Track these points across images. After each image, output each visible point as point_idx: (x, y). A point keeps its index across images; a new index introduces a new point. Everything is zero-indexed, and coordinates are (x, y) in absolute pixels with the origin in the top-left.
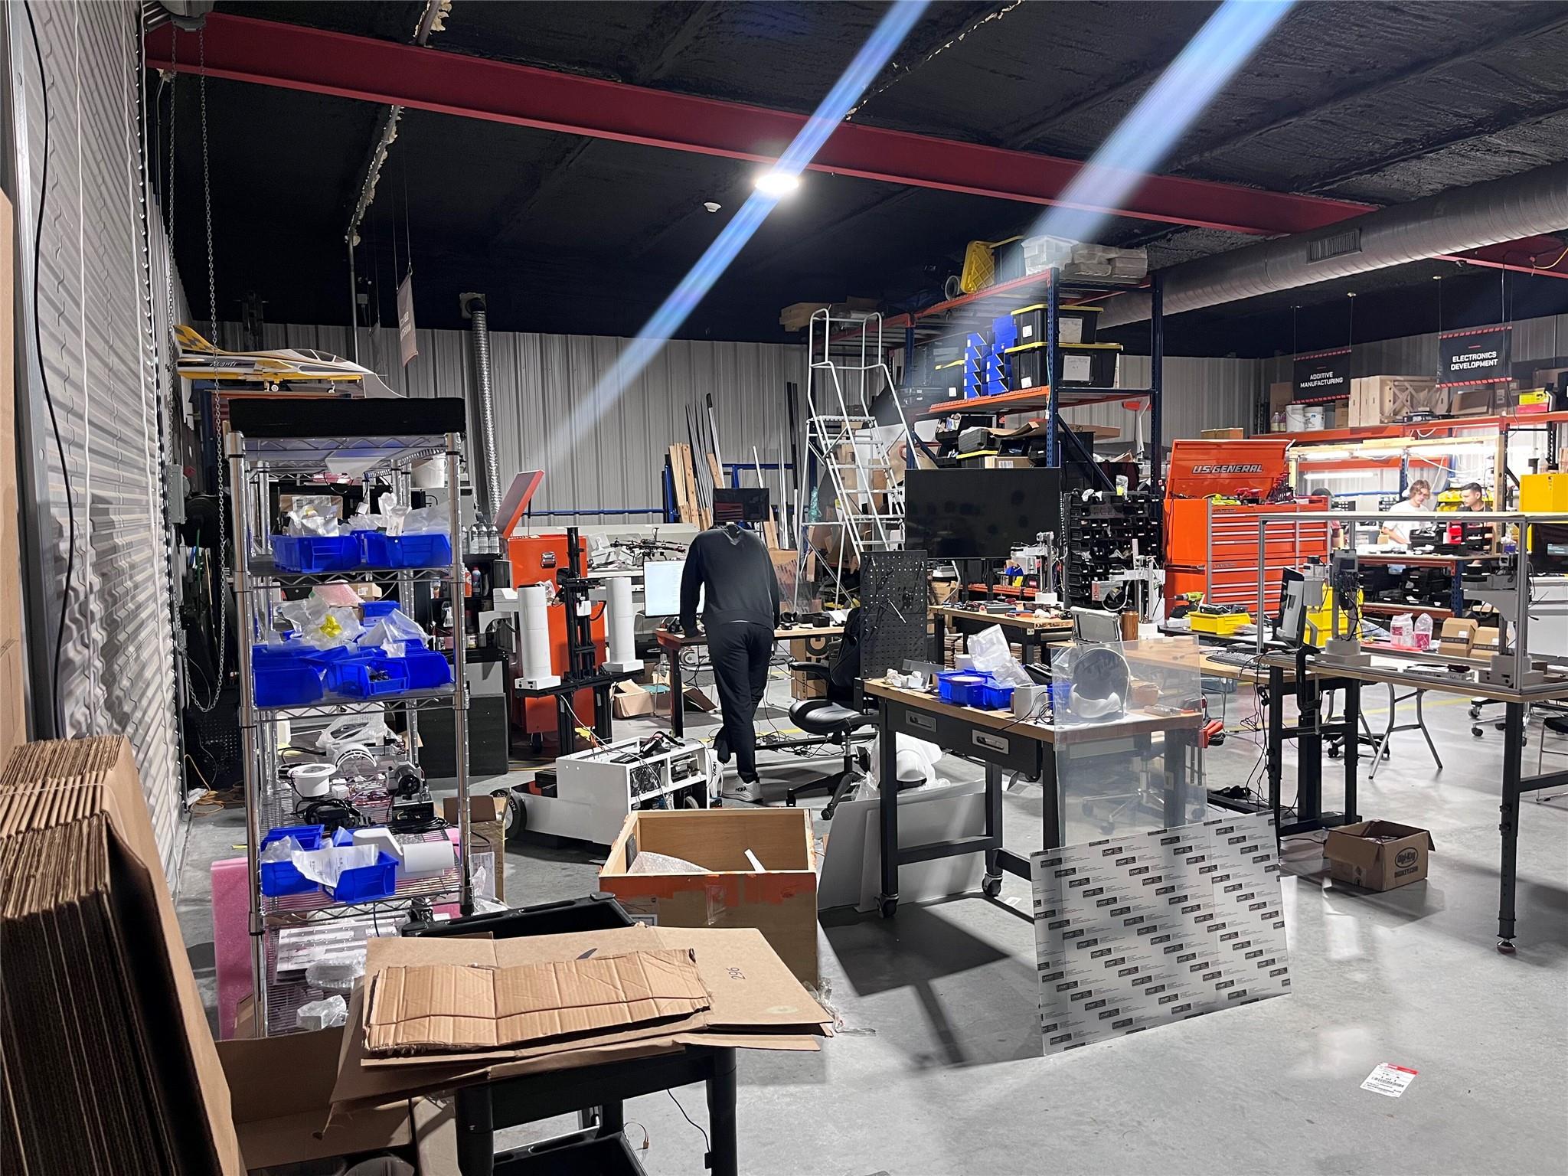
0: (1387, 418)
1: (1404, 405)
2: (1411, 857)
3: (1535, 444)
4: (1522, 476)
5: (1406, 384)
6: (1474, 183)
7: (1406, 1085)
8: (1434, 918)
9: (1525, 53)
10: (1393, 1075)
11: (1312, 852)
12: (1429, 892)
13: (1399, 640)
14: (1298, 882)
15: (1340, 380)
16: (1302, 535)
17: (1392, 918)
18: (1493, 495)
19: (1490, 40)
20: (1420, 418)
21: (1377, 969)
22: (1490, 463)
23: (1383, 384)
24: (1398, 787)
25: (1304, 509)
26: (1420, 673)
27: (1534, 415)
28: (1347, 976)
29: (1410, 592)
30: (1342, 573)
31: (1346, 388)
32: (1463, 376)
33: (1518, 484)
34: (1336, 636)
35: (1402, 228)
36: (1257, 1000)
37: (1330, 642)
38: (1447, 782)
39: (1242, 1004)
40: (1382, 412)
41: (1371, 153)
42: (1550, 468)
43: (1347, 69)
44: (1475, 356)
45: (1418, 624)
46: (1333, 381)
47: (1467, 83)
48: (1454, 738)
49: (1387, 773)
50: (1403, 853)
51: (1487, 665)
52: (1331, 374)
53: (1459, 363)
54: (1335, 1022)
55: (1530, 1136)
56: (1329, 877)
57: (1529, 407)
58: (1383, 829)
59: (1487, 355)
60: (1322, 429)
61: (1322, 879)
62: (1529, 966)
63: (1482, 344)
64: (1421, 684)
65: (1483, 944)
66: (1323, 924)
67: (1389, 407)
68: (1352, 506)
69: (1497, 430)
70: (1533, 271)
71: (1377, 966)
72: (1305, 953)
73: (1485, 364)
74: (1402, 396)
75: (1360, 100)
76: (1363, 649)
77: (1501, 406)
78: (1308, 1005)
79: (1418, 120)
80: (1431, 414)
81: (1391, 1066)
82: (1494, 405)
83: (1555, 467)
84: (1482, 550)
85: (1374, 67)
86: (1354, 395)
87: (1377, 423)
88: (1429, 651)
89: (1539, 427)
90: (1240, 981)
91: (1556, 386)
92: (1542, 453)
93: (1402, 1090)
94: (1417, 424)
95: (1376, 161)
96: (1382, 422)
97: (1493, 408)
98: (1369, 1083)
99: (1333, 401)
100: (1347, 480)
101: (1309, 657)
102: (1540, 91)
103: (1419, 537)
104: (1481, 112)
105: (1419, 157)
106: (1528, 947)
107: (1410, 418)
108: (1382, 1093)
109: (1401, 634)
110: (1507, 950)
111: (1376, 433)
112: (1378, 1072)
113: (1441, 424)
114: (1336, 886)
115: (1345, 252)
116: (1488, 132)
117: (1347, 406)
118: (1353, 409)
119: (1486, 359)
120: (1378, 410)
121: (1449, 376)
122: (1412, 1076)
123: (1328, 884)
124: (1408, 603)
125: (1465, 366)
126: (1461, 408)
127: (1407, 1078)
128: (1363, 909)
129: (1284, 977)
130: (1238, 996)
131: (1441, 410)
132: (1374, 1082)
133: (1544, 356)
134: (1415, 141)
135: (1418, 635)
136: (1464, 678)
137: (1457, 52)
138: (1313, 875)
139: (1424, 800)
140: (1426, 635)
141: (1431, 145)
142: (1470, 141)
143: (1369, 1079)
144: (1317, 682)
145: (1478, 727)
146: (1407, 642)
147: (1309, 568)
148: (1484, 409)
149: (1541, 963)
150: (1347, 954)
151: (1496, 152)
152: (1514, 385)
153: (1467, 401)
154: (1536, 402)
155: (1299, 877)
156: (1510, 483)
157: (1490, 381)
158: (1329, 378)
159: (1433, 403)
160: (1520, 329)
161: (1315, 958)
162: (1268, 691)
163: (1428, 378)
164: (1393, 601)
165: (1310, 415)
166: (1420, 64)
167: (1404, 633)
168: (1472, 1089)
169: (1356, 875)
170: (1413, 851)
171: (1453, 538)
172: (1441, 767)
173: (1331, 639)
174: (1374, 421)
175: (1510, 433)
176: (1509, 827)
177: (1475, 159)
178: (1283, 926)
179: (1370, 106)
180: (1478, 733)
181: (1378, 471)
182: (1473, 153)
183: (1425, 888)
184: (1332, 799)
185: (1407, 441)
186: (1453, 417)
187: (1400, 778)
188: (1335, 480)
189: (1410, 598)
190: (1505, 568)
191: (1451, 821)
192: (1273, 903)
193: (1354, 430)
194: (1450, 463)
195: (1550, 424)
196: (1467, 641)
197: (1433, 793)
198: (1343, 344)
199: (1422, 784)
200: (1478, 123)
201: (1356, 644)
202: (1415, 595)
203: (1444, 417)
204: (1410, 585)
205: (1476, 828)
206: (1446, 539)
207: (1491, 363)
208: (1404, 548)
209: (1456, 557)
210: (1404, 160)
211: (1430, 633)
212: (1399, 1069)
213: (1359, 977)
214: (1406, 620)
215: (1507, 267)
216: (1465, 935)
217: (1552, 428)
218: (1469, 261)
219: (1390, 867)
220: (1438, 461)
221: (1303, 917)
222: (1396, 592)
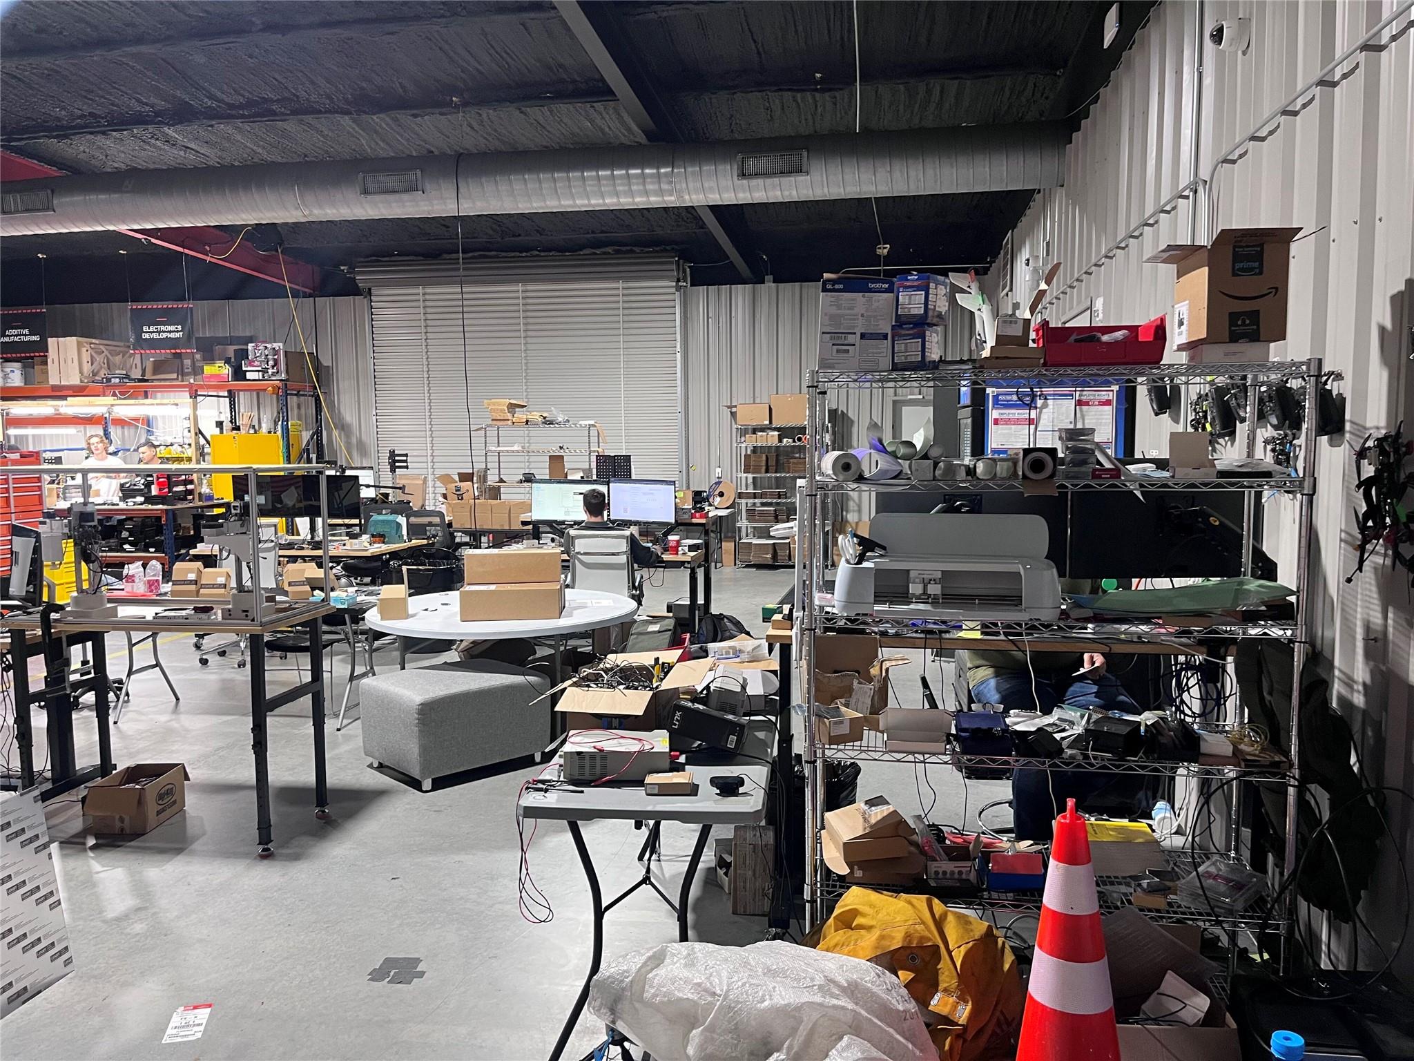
0: (86, 377)
1: (101, 367)
2: (170, 792)
3: (219, 408)
4: (212, 436)
5: (101, 347)
6: (156, 170)
7: (204, 1022)
8: (196, 846)
9: (200, 59)
10: (191, 1016)
11: (70, 813)
12: (188, 822)
13: (132, 587)
14: (61, 848)
15: (37, 338)
16: (16, 490)
17: (159, 857)
18: (190, 452)
19: (169, 38)
20: (117, 380)
21: (155, 914)
22: (186, 424)
23: (79, 346)
24: (141, 726)
25: (15, 462)
26: (169, 618)
27: (216, 384)
28: (128, 931)
29: (126, 541)
30: (81, 526)
31: (43, 347)
32: (154, 344)
33: (208, 442)
34: (80, 590)
35: (93, 197)
36: (40, 992)
37: (75, 597)
38: (187, 713)
39: (24, 1003)
40: (81, 372)
41: (58, 119)
42: (233, 429)
43: (33, 27)
44: (163, 328)
45: (148, 570)
46: (29, 338)
47: (149, 73)
48: (184, 670)
49: (130, 715)
50: (162, 791)
51: (228, 602)
52: (27, 331)
53: (150, 332)
54: (125, 985)
55: (321, 1023)
56: (91, 834)
57: (212, 376)
58: (137, 773)
59: (173, 328)
60: (22, 384)
61: (85, 838)
62: (287, 863)
63: (169, 317)
64: (155, 628)
65: (246, 855)
66: (94, 885)
67: (87, 368)
68: (58, 460)
69: (187, 395)
70: (208, 259)
71: (154, 910)
72: (81, 922)
73: (172, 335)
74: (99, 359)
75: (46, 62)
76: (110, 601)
77: (188, 374)
78: (95, 977)
79: (103, 97)
80: (127, 377)
81: (187, 1008)
82: (182, 373)
83: (237, 428)
84: (186, 500)
85: (61, 33)
86: (52, 354)
87: (77, 382)
88: (161, 594)
89: (221, 394)
90: (17, 980)
91: (233, 360)
92: (225, 417)
93: (202, 1028)
94: (115, 386)
95: (62, 128)
96: (81, 381)
97: (182, 375)
98: (172, 1035)
99: (32, 358)
100: (51, 436)
101: (54, 616)
102: (211, 97)
103: (129, 489)
104: (161, 104)
105: (104, 133)
106: (282, 846)
107: (109, 380)
108: (185, 1039)
109: (133, 581)
110: (267, 855)
111: (79, 391)
112: (176, 1020)
113: (137, 387)
114: (100, 841)
115: (39, 210)
116: (167, 124)
117: (46, 363)
118: (52, 367)
119: (173, 332)
120: (78, 372)
121: (140, 343)
122: (208, 1010)
123: (91, 842)
124: (125, 551)
125: (155, 336)
126: (154, 373)
127: (204, 1014)
128: (132, 857)
129: (65, 957)
130: (18, 996)
131: (136, 374)
132: (174, 1032)
133: (220, 334)
134: (100, 116)
135: (149, 581)
136: (209, 618)
137: (139, 40)
138: (76, 836)
139: (166, 735)
140: (157, 581)
141: (116, 124)
142: (151, 128)
143: (169, 1031)
144: (64, 639)
145: (204, 657)
146: (140, 588)
147: (44, 523)
148: (175, 376)
149: (296, 857)
150: (123, 909)
151: (174, 145)
152: (198, 356)
153: (159, 367)
154: (218, 372)
155: (61, 843)
156: (202, 441)
157: (178, 351)
158: (25, 335)
159: (128, 366)
160: (200, 308)
161: (92, 924)
162: (9, 657)
163: (122, 344)
164: (111, 550)
165: (8, 370)
166: (105, 43)
167: (137, 580)
168: (265, 1000)
169: (118, 824)
170: (170, 786)
171: (160, 490)
172: (178, 699)
173: (75, 594)
174: (75, 380)
175: (199, 399)
176: (260, 746)
177: (154, 146)
178: (60, 904)
179: (57, 72)
180: (204, 662)
181: (81, 428)
182: (153, 141)
183: (185, 818)
184: (85, 753)
185: (109, 400)
186: (147, 381)
187: (143, 718)
188: (39, 436)
189: (126, 546)
190: (236, 515)
191: (196, 748)
192: (46, 884)
193: (55, 388)
194: (148, 422)
195: (230, 391)
196: (196, 582)
197: (175, 725)
198: (39, 303)
199: (164, 718)
200: (157, 114)
201: (102, 597)
202: (131, 544)
203: (140, 380)
204: (125, 534)
205: (218, 749)
206: (154, 491)
207: (177, 335)
208: (116, 500)
209: (165, 507)
210: (91, 133)
211: (160, 578)
212: (195, 1008)
213: (139, 927)
214: (137, 568)
215: (186, 251)
216: (227, 851)
217: (231, 396)
218: (153, 241)
219: (152, 807)
220: (137, 420)
221: (72, 884)
222: (113, 542)
